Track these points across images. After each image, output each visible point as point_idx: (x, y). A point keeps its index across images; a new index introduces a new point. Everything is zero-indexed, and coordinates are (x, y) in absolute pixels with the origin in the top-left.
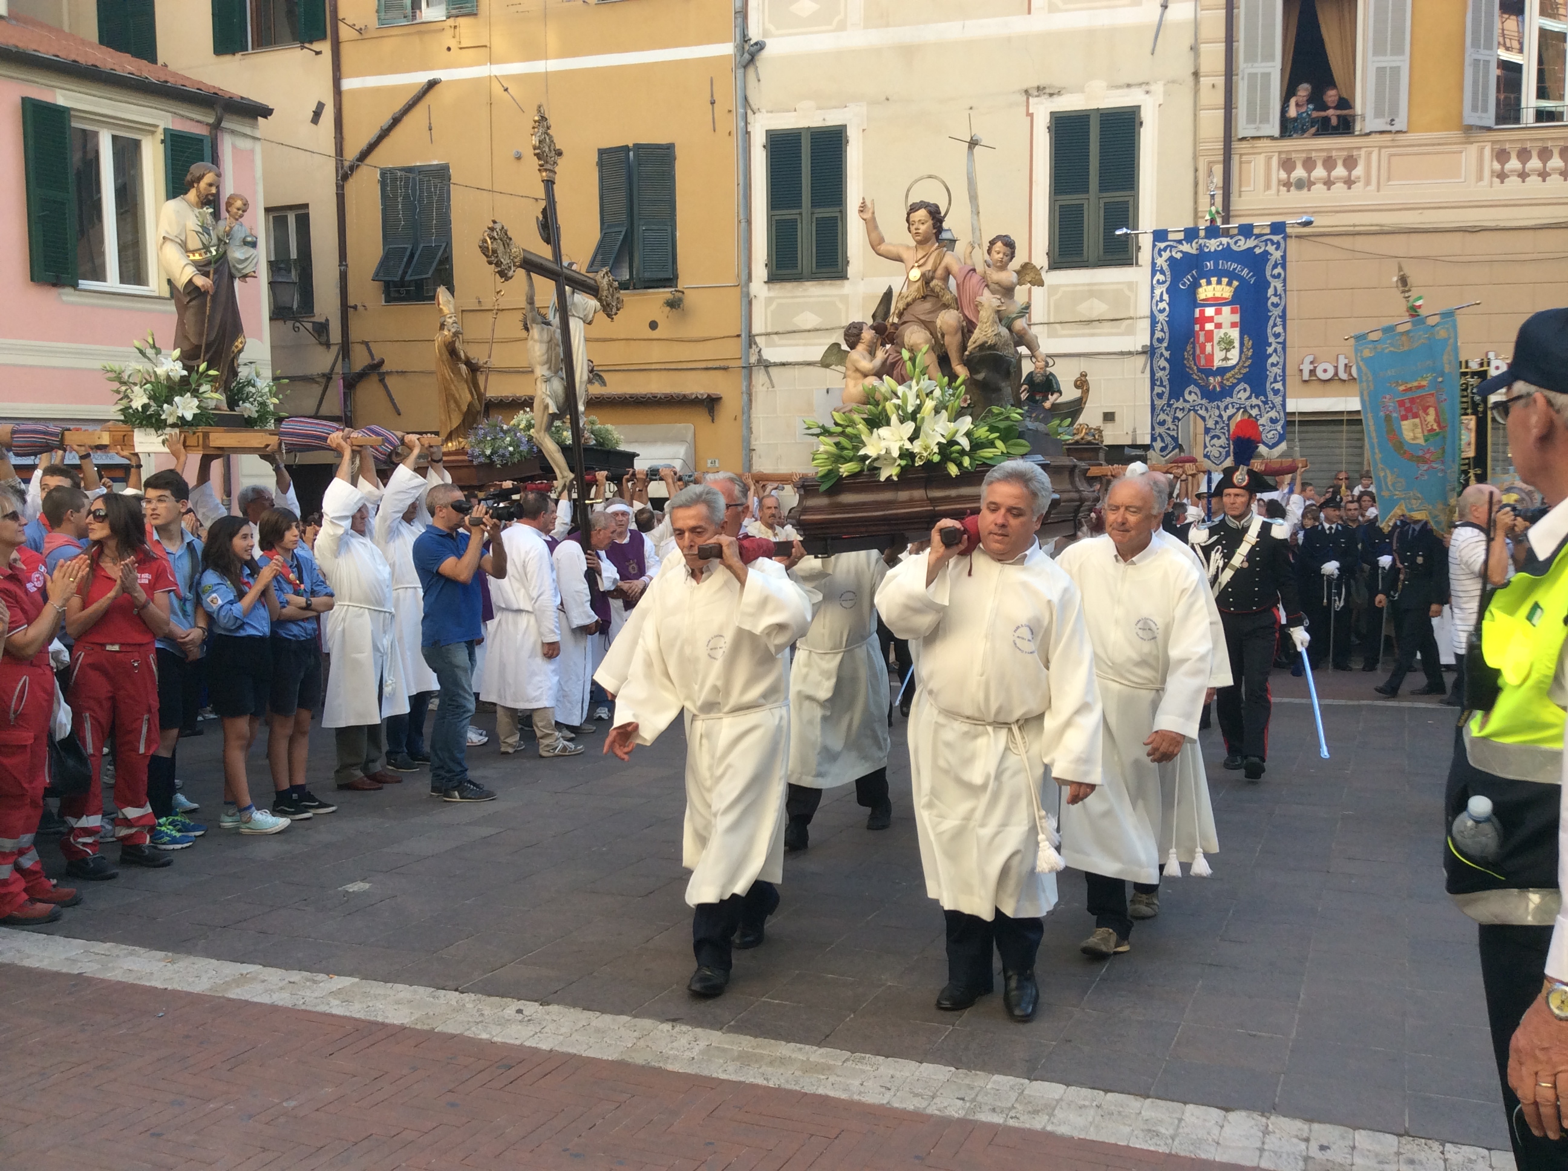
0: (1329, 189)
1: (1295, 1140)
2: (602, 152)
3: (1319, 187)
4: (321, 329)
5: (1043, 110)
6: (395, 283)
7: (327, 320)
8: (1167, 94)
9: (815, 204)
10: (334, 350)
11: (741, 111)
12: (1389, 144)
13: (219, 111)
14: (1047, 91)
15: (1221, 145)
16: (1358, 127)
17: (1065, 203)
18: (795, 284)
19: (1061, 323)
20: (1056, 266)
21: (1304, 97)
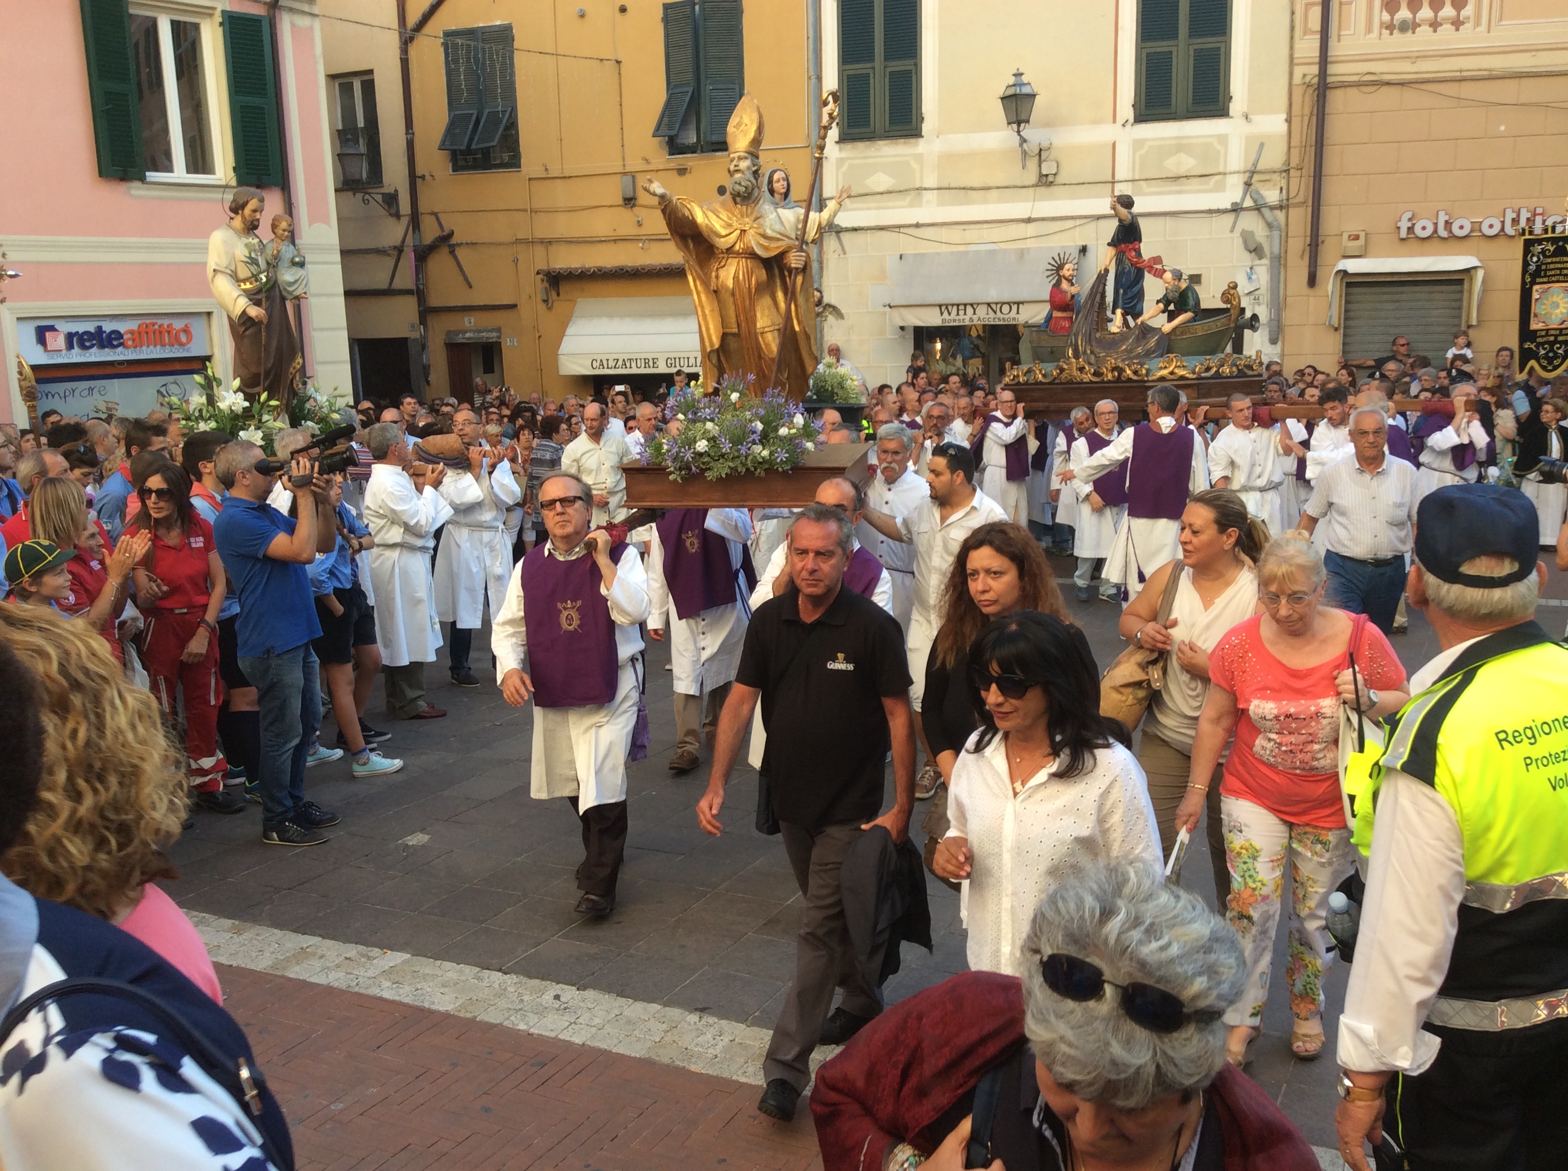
0: (1435, 31)
2: (666, 7)
3: (1424, 30)
4: (391, 200)
6: (462, 152)
7: (396, 191)
9: (889, 56)
10: (405, 221)
17: (1153, 50)
18: (867, 143)
19: (1147, 180)
20: (1142, 118)
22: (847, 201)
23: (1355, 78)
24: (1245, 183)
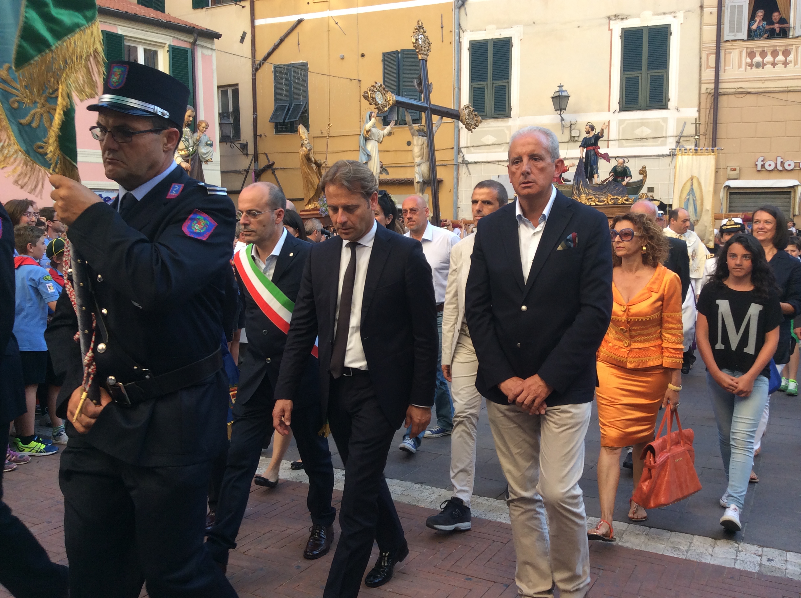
0: (774, 67)
1: (754, 555)
2: (384, 54)
3: (769, 66)
4: (244, 147)
5: (618, 27)
6: (280, 124)
7: (247, 142)
8: (685, 18)
9: (495, 78)
10: (250, 157)
11: (457, 31)
13: (195, 35)
14: (620, 17)
15: (714, 45)
16: (791, 34)
17: (629, 76)
19: (626, 140)
20: (623, 109)
21: (762, 17)
22: (472, 149)
23: (733, 90)
24: (677, 142)
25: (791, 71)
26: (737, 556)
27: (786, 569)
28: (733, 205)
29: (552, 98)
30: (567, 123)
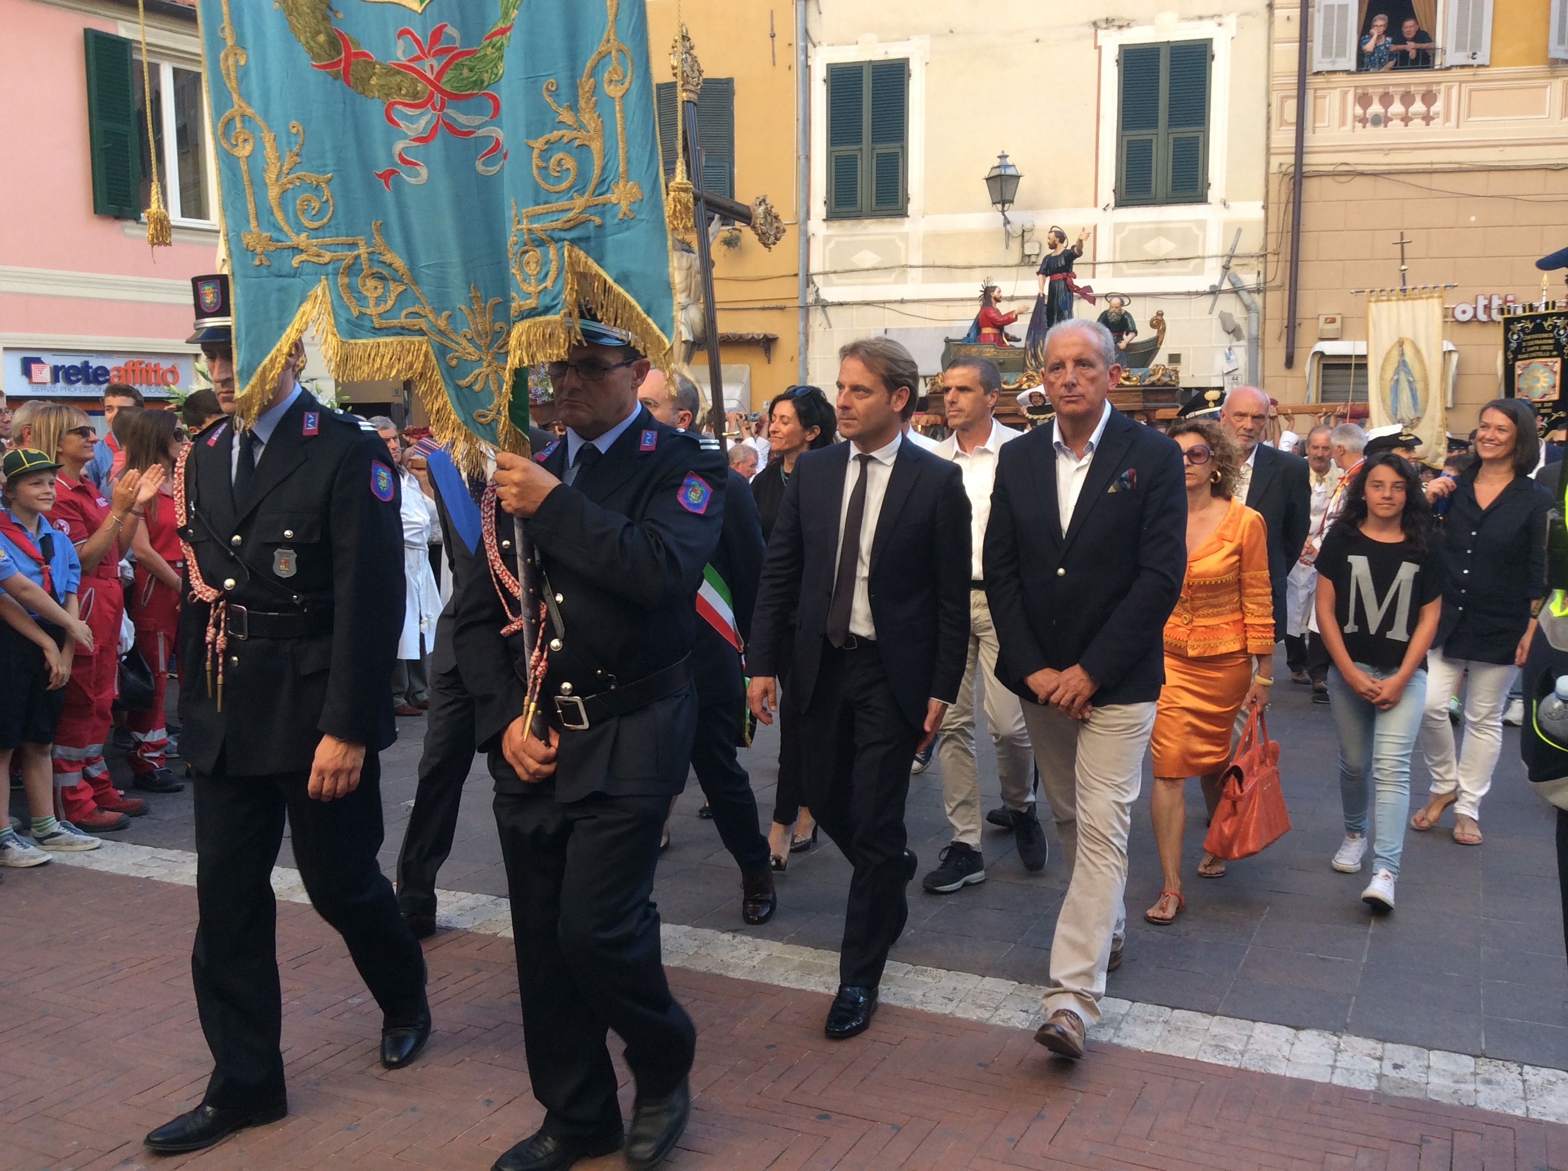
0: (1406, 125)
1: (1369, 1059)
2: (660, 87)
3: (1396, 124)
5: (1112, 42)
8: (1240, 26)
9: (876, 139)
11: (801, 44)
12: (1471, 78)
14: (1116, 23)
15: (1294, 80)
16: (1438, 61)
17: (1133, 138)
18: (854, 222)
19: (1127, 262)
20: (1124, 203)
21: (1382, 29)
22: (833, 276)
23: (1330, 168)
24: (1224, 267)
25: (1438, 132)
26: (1335, 1061)
27: (1427, 1083)
28: (1328, 388)
29: (988, 179)
30: (1015, 228)
